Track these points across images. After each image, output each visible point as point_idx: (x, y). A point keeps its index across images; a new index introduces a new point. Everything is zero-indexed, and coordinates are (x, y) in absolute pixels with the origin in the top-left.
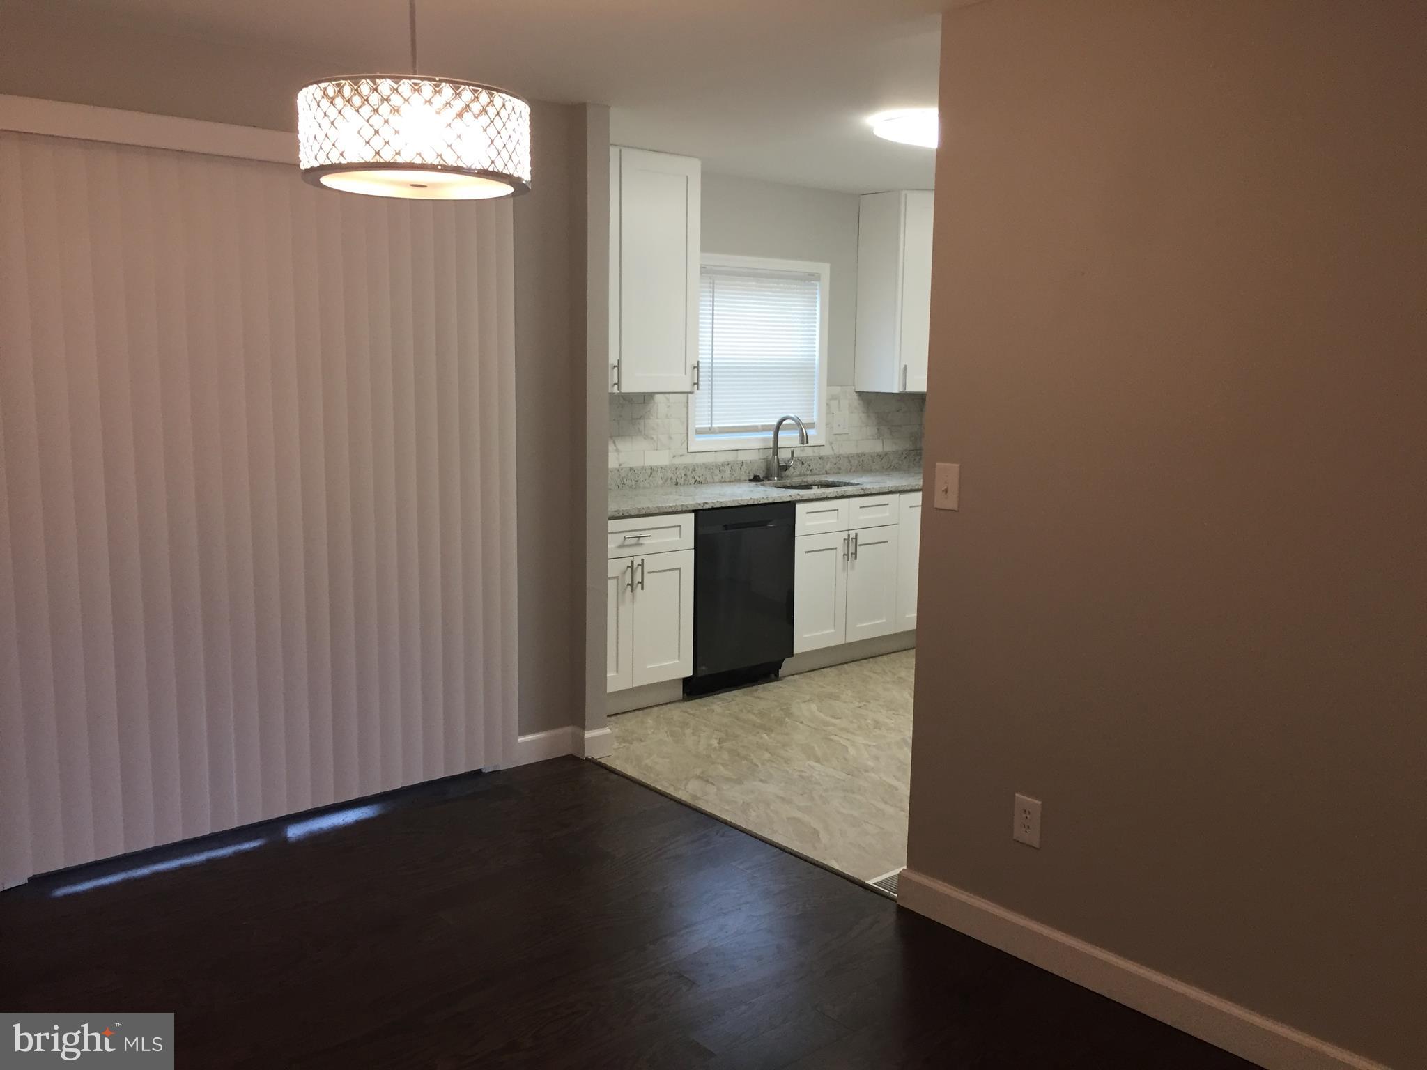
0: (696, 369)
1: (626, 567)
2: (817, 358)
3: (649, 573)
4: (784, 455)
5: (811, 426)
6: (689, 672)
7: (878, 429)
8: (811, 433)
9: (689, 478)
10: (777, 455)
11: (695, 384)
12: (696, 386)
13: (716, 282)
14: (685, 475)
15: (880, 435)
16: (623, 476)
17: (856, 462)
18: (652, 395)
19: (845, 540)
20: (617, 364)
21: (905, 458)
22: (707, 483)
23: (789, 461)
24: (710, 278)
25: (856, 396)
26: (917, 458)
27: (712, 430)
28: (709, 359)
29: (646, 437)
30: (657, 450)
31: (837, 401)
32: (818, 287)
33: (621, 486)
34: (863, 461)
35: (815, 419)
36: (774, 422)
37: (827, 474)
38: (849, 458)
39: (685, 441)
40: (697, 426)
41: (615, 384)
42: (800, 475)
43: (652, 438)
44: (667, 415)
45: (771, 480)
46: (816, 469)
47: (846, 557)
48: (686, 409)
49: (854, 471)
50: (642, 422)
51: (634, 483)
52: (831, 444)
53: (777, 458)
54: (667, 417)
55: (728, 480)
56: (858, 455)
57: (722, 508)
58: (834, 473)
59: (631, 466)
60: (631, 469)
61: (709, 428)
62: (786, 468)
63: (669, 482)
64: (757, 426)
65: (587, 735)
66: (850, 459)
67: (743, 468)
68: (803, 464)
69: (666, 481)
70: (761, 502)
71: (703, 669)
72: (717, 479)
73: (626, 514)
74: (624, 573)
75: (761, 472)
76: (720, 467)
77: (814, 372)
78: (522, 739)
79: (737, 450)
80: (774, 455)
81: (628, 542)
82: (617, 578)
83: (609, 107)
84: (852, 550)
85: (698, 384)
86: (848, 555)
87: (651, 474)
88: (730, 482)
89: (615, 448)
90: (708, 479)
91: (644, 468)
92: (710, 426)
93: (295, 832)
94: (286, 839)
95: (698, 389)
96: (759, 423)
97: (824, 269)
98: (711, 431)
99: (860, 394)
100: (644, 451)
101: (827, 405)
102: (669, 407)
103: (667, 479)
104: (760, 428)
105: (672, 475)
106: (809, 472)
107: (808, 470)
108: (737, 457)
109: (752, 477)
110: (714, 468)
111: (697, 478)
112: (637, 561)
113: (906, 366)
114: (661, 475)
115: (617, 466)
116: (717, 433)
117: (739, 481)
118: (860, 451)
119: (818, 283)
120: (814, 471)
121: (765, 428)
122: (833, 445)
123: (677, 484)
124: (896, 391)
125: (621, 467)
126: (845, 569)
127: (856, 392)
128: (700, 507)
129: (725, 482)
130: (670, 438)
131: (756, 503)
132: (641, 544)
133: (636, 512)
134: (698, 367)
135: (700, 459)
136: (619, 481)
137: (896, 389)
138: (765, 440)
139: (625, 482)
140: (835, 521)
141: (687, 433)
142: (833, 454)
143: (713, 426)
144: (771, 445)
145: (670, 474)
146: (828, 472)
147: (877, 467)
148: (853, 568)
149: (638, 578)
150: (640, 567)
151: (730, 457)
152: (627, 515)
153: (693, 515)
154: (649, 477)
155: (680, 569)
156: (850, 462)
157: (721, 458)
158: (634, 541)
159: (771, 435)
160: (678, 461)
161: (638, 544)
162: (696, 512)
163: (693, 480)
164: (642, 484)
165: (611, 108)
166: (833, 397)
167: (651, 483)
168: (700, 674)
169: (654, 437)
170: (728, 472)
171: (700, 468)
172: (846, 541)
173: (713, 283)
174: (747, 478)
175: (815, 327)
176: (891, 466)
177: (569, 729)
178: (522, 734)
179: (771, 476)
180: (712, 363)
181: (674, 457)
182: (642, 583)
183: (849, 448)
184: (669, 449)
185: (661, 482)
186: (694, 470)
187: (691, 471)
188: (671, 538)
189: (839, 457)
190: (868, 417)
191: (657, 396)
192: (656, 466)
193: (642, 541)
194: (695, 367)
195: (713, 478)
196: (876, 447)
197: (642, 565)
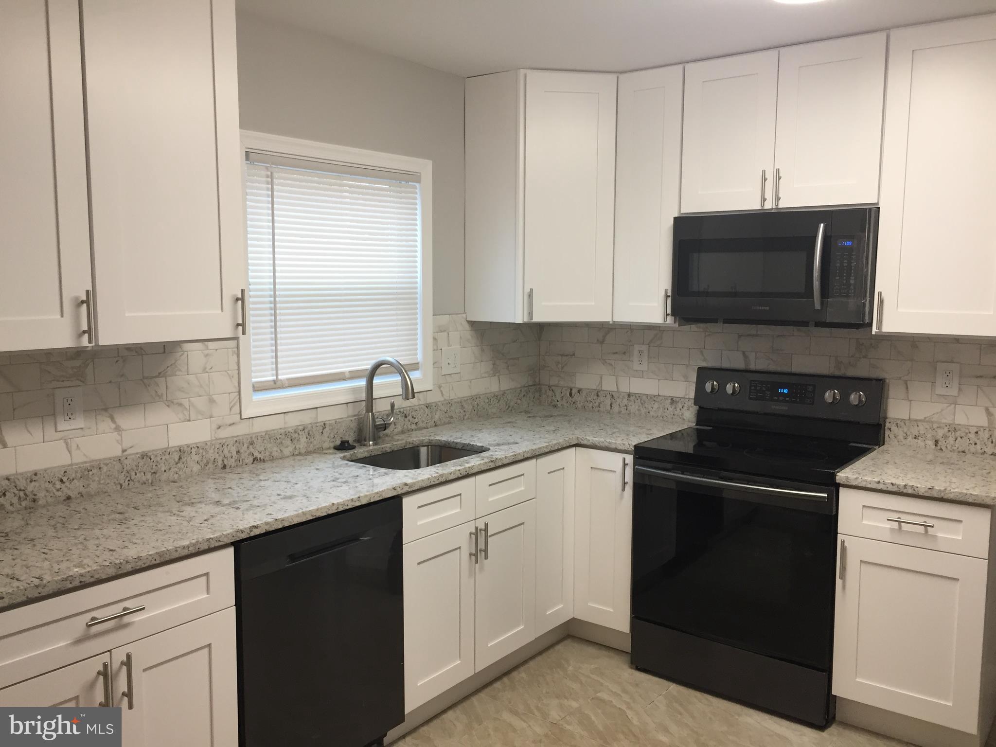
0: (240, 302)
1: (95, 674)
2: (419, 280)
4: (381, 407)
5: (415, 366)
7: (494, 364)
8: (415, 375)
9: (244, 455)
10: (372, 411)
11: (238, 325)
12: (240, 328)
13: (276, 175)
14: (238, 452)
15: (495, 371)
16: (129, 468)
17: (471, 407)
19: (471, 534)
20: (84, 298)
21: (524, 395)
22: (272, 459)
23: (388, 417)
24: (267, 168)
25: (467, 326)
26: (537, 395)
27: (278, 383)
28: (270, 283)
29: (170, 403)
30: (189, 420)
31: (446, 333)
32: (418, 191)
33: (125, 485)
34: (478, 405)
35: (419, 358)
36: (368, 366)
37: (436, 426)
38: (461, 403)
39: (236, 402)
40: (254, 380)
41: (84, 332)
42: (403, 432)
43: (180, 405)
44: (205, 368)
45: (364, 445)
46: (423, 422)
47: (473, 558)
48: (235, 357)
49: (468, 419)
50: (161, 381)
51: (149, 476)
52: (440, 387)
53: (373, 415)
54: (205, 370)
55: (303, 451)
56: (473, 398)
57: (285, 529)
58: (445, 424)
59: (145, 449)
60: (144, 456)
61: (274, 381)
62: (385, 427)
63: (210, 465)
64: (343, 373)
66: (464, 404)
67: (325, 431)
68: (406, 417)
69: (206, 465)
70: (350, 507)
72: (287, 452)
73: (88, 580)
75: (352, 434)
76: (290, 435)
77: (416, 298)
79: (317, 408)
80: (367, 411)
81: (96, 629)
84: (481, 546)
85: (243, 325)
86: (476, 555)
87: (180, 458)
88: (308, 453)
89: (113, 426)
90: (275, 454)
91: (166, 452)
92: (275, 378)
95: (244, 333)
96: (346, 369)
97: (425, 167)
98: (276, 385)
99: (473, 324)
100: (167, 425)
101: (435, 339)
102: (207, 355)
103: (208, 463)
104: (347, 375)
105: (217, 456)
106: (413, 427)
107: (412, 423)
108: (317, 417)
109: (338, 443)
110: (283, 436)
111: (256, 454)
112: (117, 658)
113: (531, 290)
114: (197, 458)
115: (119, 453)
116: (286, 387)
117: (319, 451)
118: (474, 393)
119: (417, 185)
120: (421, 425)
121: (354, 375)
122: (442, 389)
123: (224, 467)
124: (519, 320)
125: (125, 453)
126: (472, 573)
127: (468, 322)
128: (244, 536)
129: (300, 454)
130: (212, 401)
131: (341, 509)
132: (126, 626)
133: (112, 572)
134: (242, 299)
135: (259, 427)
136: (122, 477)
137: (519, 317)
138: (354, 390)
139: (133, 476)
140: (458, 510)
141: (239, 392)
142: (442, 399)
143: (280, 377)
144: (363, 396)
145: (212, 455)
146: (439, 423)
147: (494, 410)
148: (482, 569)
149: (120, 688)
150: (125, 668)
151: (307, 419)
152: (92, 580)
153: (232, 551)
154: (177, 463)
156: (463, 407)
157: (293, 421)
158: (109, 625)
159: (363, 383)
160: (224, 433)
161: (119, 628)
162: (237, 545)
163: (251, 459)
166: (440, 329)
167: (180, 473)
169: (185, 402)
170: (303, 440)
171: (260, 440)
172: (473, 536)
173: (272, 177)
174: (332, 445)
175: (416, 241)
176: (509, 407)
179: (365, 440)
180: (275, 290)
181: (219, 428)
182: (129, 694)
183: (461, 391)
184: (210, 417)
185: (196, 468)
186: (252, 443)
187: (246, 445)
188: (190, 598)
189: (449, 403)
190: (483, 350)
192: (188, 446)
194: (237, 299)
195: (281, 451)
196: (492, 386)
197: (128, 662)
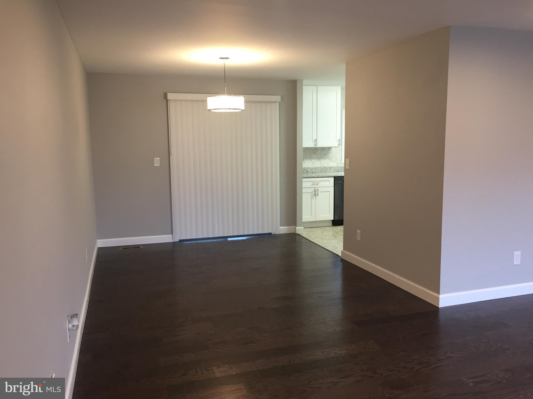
0: (339, 141)
3: (320, 192)
6: (333, 219)
11: (339, 144)
14: (341, 169)
18: (331, 148)
20: (316, 140)
30: (332, 162)
33: (321, 171)
39: (341, 160)
41: (315, 145)
43: (331, 159)
48: (341, 151)
50: (328, 155)
51: (325, 171)
54: (335, 154)
60: (324, 167)
63: (336, 171)
65: (297, 228)
69: (335, 170)
71: (336, 218)
74: (313, 191)
78: (281, 228)
81: (314, 184)
82: (311, 193)
83: (303, 80)
89: (320, 162)
91: (329, 167)
93: (229, 239)
94: (227, 240)
100: (328, 163)
102: (336, 151)
105: (337, 169)
112: (317, 189)
114: (333, 169)
115: (320, 166)
123: (338, 171)
128: (335, 176)
130: (336, 159)
132: (318, 185)
133: (316, 176)
136: (321, 170)
141: (342, 158)
149: (317, 193)
152: (314, 177)
153: (333, 178)
154: (330, 169)
155: (329, 192)
158: (316, 184)
160: (339, 165)
161: (317, 185)
162: (334, 177)
164: (327, 171)
165: (304, 81)
168: (335, 219)
177: (294, 227)
178: (281, 226)
181: (338, 164)
182: (318, 194)
184: (336, 162)
185: (333, 171)
188: (327, 184)
191: (333, 148)
192: (332, 167)
193: (318, 184)
197: (318, 190)
